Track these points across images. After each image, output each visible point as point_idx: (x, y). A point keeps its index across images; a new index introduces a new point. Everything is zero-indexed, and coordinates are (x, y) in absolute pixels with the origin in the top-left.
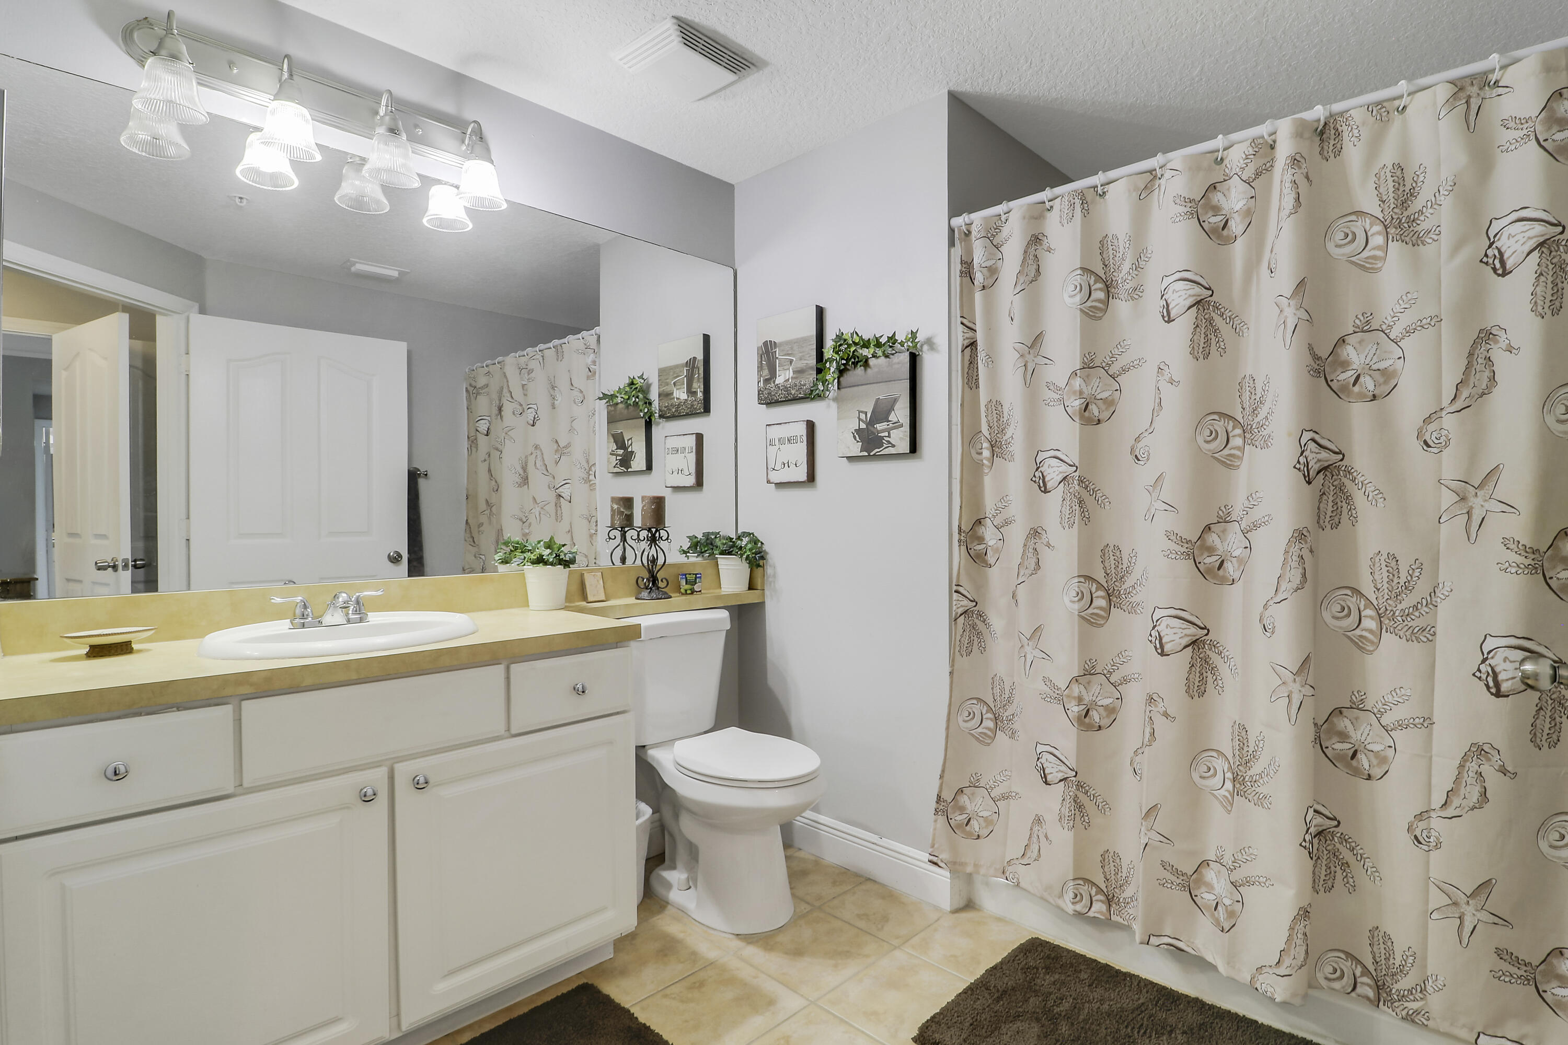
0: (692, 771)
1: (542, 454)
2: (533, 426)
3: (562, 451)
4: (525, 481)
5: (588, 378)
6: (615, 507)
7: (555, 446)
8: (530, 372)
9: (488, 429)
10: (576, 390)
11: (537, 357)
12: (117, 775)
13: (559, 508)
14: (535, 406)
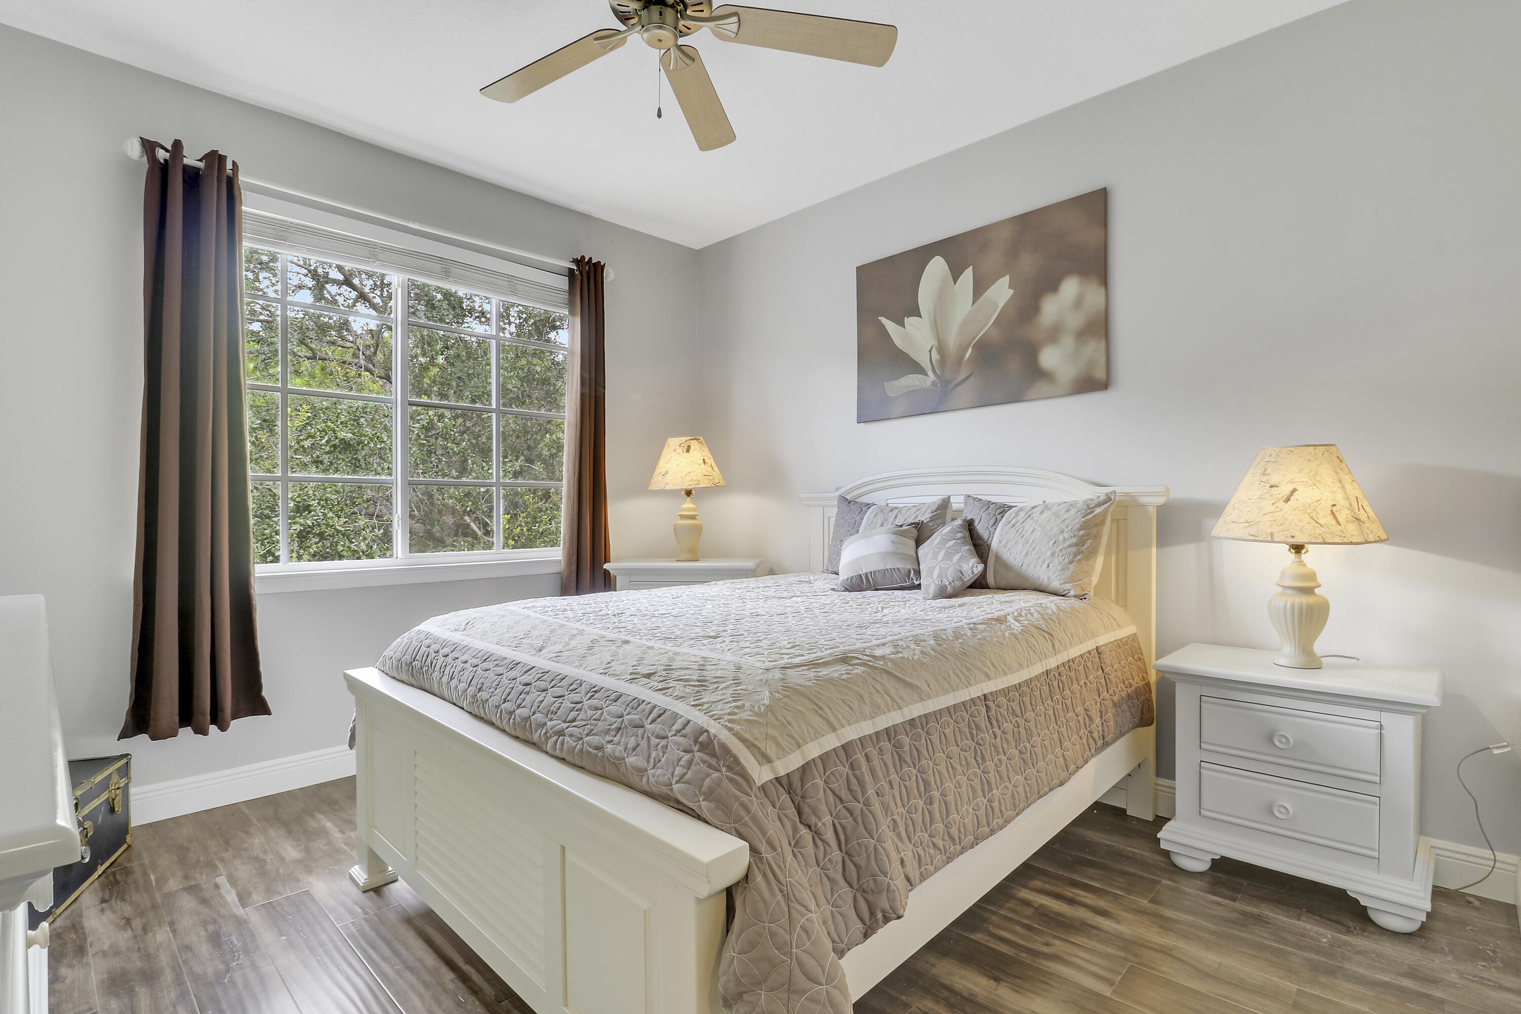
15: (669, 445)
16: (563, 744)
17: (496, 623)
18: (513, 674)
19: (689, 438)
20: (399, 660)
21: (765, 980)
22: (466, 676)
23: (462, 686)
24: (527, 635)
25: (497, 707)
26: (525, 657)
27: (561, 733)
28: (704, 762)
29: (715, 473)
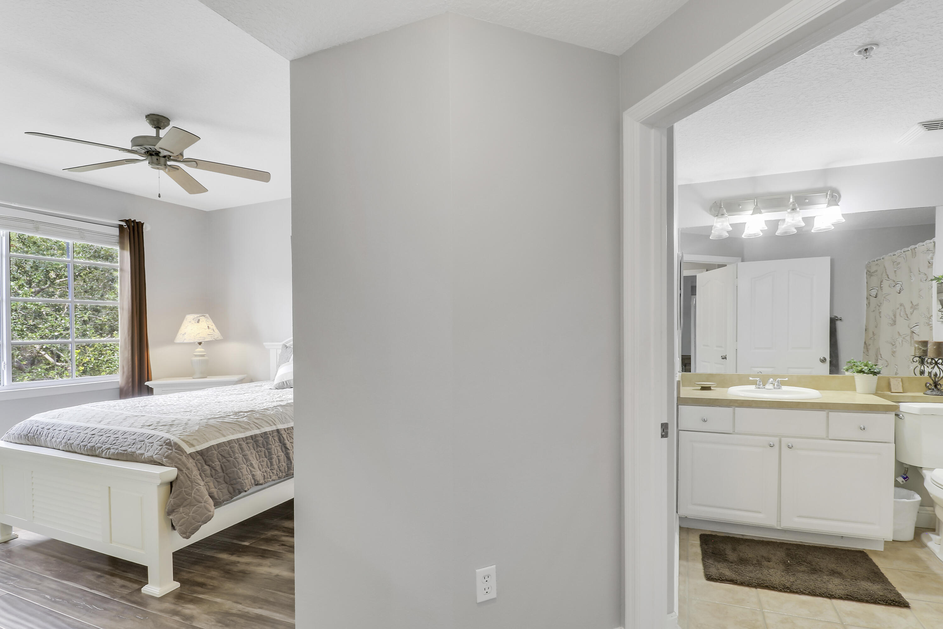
0: (935, 481)
1: (905, 308)
2: (899, 293)
3: (914, 307)
4: (894, 323)
5: (929, 267)
6: (917, 346)
7: (911, 305)
8: (899, 263)
9: (877, 294)
10: (922, 274)
11: (903, 255)
12: (705, 421)
13: (912, 339)
14: (901, 283)
15: (186, 319)
16: (109, 452)
17: (76, 413)
18: (86, 432)
19: (199, 315)
20: (20, 434)
21: (182, 504)
22: (61, 435)
23: (58, 440)
24: (93, 417)
25: (78, 445)
26: (92, 425)
27: (109, 449)
28: (166, 448)
29: (215, 333)
